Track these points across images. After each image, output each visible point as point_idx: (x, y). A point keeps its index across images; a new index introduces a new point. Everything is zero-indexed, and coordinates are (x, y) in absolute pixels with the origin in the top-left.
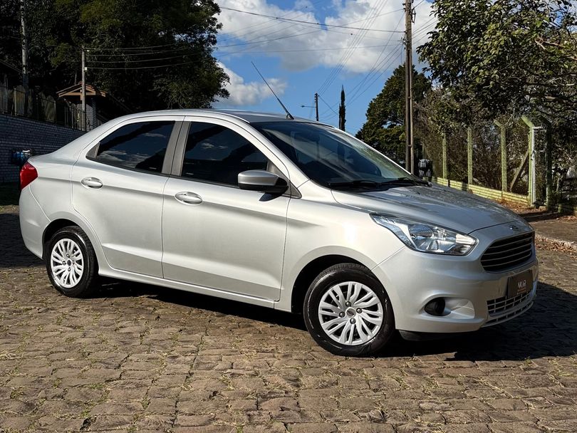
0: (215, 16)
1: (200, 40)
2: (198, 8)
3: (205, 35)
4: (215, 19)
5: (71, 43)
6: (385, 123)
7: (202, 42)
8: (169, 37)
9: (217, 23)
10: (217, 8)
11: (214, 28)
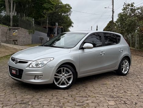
2: (67, 8)
3: (69, 14)
8: (61, 14)
9: (71, 11)
10: (71, 8)
11: (71, 12)
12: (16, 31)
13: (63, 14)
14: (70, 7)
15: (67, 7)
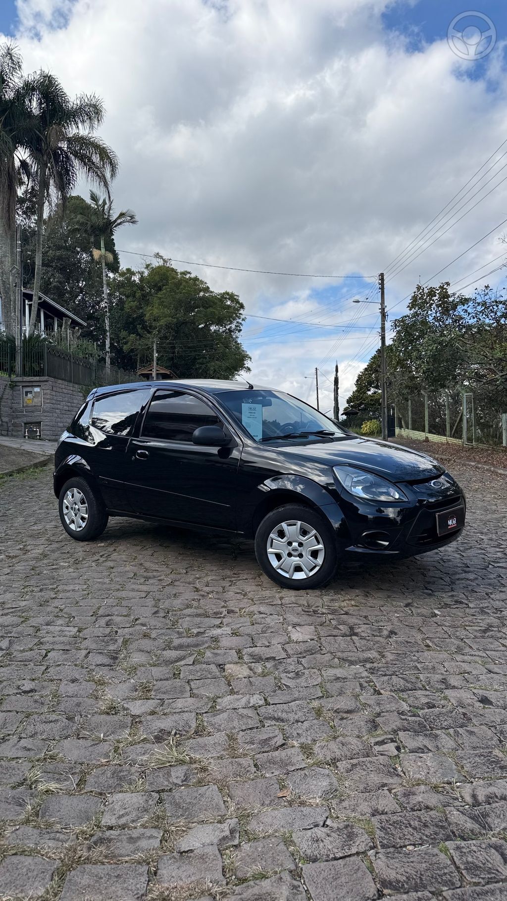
0: (241, 311)
1: (229, 329)
2: (229, 306)
3: (233, 326)
4: (240, 314)
5: (138, 334)
6: (369, 390)
7: (230, 330)
8: (207, 327)
9: (242, 317)
10: (242, 306)
11: (240, 321)
12: (37, 389)
13: (213, 328)
14: (238, 302)
15: (229, 303)
